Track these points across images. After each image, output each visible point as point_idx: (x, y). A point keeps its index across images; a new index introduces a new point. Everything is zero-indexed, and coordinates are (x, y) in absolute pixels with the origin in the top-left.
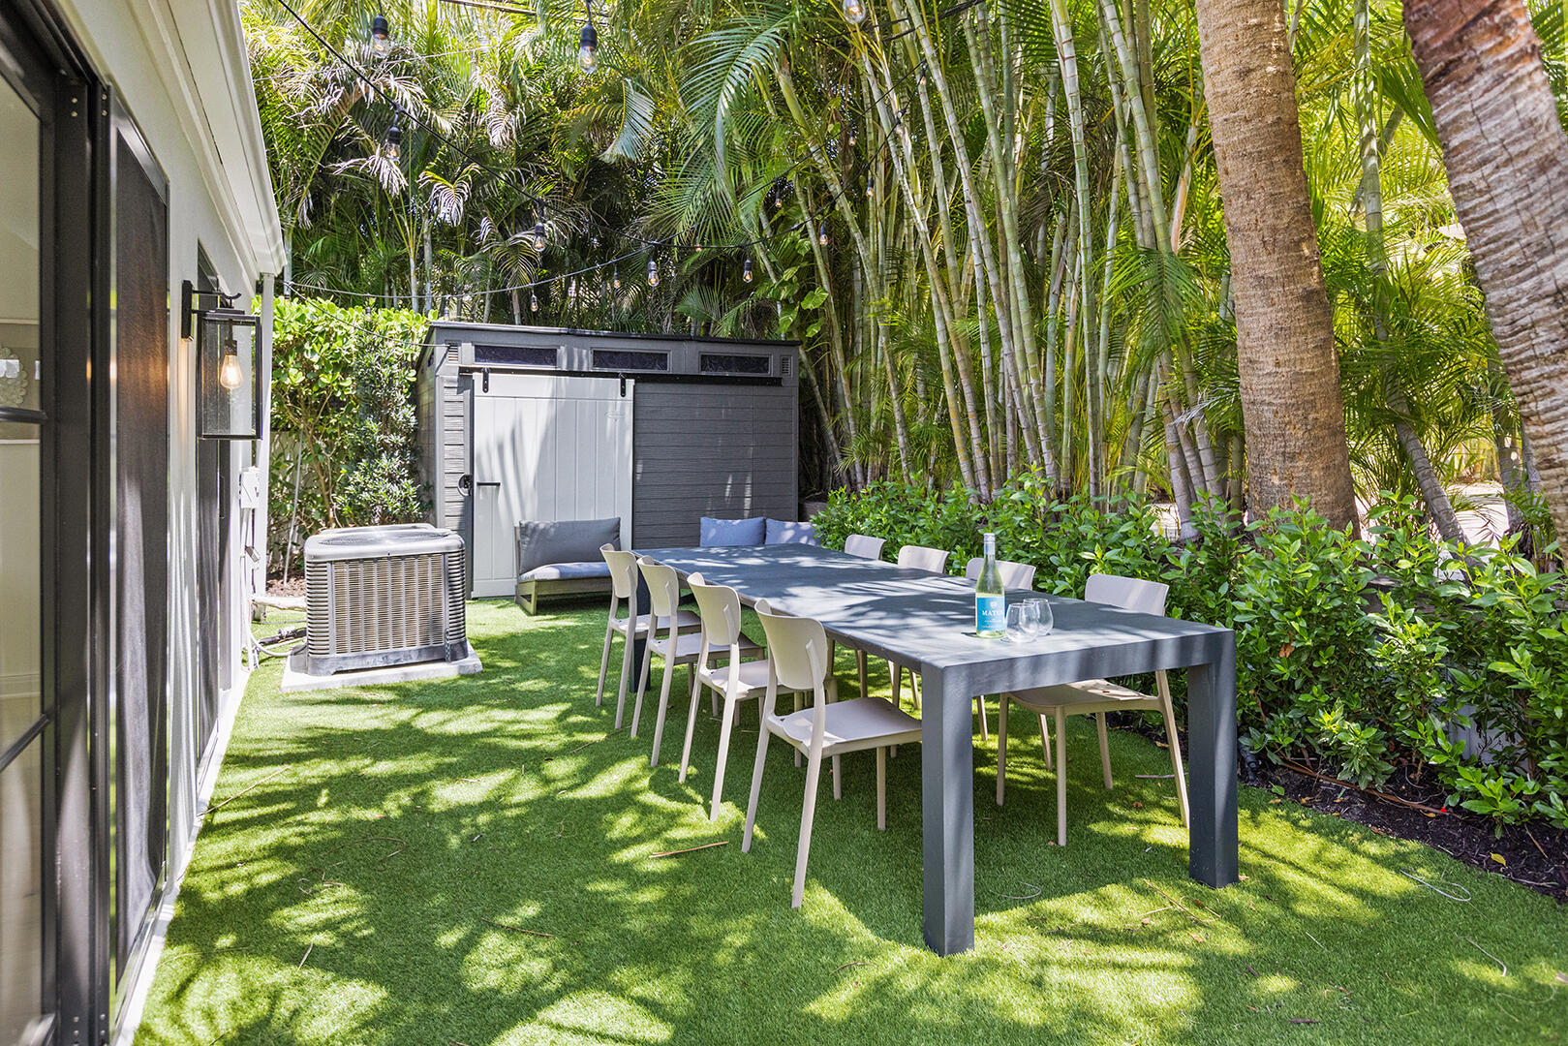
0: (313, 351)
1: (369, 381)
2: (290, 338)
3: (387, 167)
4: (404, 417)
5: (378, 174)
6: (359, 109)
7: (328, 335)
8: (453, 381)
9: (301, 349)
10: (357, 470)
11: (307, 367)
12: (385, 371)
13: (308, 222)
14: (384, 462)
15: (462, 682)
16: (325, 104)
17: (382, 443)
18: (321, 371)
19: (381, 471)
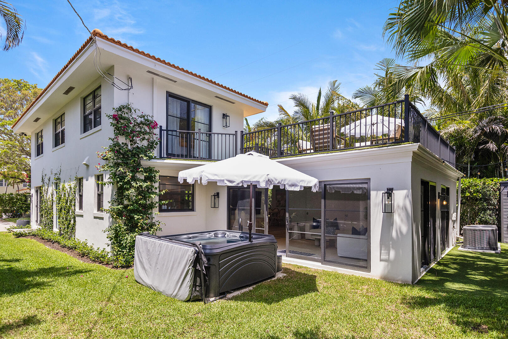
0: (472, 189)
1: (484, 195)
2: (466, 187)
3: (492, 146)
4: (493, 202)
5: (490, 147)
6: (485, 134)
7: (476, 186)
8: (506, 194)
9: (469, 189)
10: (482, 213)
11: (470, 192)
12: (488, 193)
13: (474, 159)
14: (488, 212)
15: (496, 254)
16: (476, 135)
17: (488, 208)
18: (474, 193)
19: (487, 214)
